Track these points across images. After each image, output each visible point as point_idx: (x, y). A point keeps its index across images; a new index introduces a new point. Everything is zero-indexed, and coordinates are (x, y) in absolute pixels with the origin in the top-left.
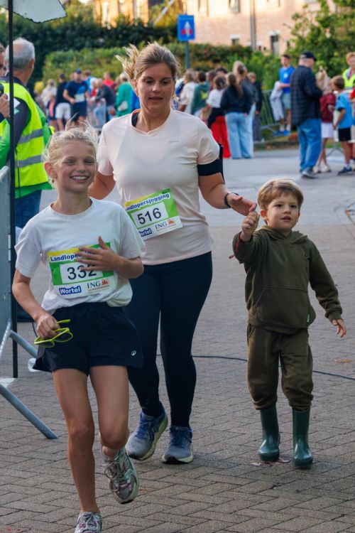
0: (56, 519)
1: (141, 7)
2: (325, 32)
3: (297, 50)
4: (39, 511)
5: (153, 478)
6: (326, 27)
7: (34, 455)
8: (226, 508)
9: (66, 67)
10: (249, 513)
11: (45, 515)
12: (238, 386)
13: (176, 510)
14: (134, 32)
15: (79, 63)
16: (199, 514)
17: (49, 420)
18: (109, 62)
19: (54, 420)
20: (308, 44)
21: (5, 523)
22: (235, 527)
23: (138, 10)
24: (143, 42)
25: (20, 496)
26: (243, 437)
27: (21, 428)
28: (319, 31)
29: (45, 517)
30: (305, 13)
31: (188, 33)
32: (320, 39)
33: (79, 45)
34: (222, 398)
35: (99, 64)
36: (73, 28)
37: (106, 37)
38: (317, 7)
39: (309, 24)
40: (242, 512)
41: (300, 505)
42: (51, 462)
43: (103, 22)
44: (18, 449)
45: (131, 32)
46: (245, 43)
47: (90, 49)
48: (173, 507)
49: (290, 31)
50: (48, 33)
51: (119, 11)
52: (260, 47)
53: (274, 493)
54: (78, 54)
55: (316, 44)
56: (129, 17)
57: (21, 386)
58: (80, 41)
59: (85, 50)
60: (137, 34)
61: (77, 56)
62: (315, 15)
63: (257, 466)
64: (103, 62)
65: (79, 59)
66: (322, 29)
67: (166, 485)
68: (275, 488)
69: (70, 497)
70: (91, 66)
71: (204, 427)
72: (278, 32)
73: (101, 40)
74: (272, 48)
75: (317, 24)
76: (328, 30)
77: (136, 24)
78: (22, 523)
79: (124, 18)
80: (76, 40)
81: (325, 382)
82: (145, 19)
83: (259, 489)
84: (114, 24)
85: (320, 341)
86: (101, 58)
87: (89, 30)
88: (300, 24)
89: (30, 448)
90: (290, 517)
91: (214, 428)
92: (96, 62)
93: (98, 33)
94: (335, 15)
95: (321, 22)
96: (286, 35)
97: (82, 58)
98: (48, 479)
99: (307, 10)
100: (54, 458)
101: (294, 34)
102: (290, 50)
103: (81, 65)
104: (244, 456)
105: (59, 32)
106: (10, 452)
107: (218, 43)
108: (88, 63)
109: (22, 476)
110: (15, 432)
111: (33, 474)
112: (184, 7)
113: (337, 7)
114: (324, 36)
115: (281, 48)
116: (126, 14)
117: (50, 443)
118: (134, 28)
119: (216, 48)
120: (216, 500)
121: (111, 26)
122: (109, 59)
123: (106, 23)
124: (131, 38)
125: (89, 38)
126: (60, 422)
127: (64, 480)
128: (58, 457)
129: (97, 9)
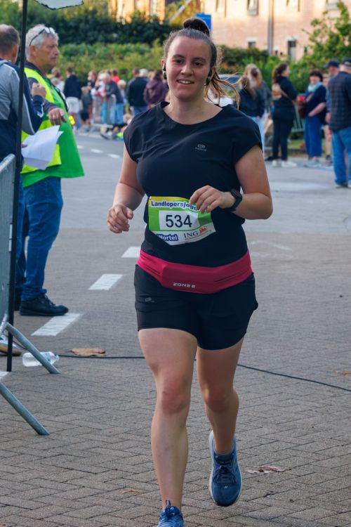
0: (43, 515)
1: (157, 4)
2: (344, 40)
3: (314, 57)
4: (25, 507)
5: (145, 480)
6: (345, 35)
7: (24, 450)
8: (217, 514)
9: (77, 60)
10: (241, 520)
14: (149, 28)
15: (91, 57)
16: (189, 519)
17: (42, 416)
18: (121, 58)
19: (46, 416)
20: (326, 52)
23: (154, 7)
24: (158, 40)
25: (7, 491)
26: (239, 443)
27: (12, 422)
28: (338, 38)
29: (32, 513)
30: (324, 20)
32: (338, 47)
33: (92, 38)
35: (112, 59)
36: (87, 22)
37: (120, 32)
38: (337, 14)
39: (328, 31)
40: (234, 519)
41: (292, 515)
42: (41, 458)
43: (118, 17)
44: (8, 443)
45: (145, 29)
46: (261, 47)
47: (103, 43)
49: (307, 37)
50: (61, 24)
51: (135, 7)
52: (276, 52)
53: (268, 501)
54: (89, 46)
55: (334, 52)
56: (145, 13)
57: (14, 380)
58: (93, 35)
59: (98, 44)
60: (152, 31)
61: (90, 51)
62: (334, 22)
63: (252, 474)
64: (116, 57)
65: (91, 53)
66: (341, 36)
68: (268, 496)
69: (58, 495)
70: (103, 61)
71: (200, 431)
72: (296, 37)
73: (115, 35)
74: (289, 53)
75: (336, 31)
76: (347, 38)
77: (152, 21)
78: (8, 519)
79: (140, 14)
80: (90, 34)
81: (325, 393)
82: (161, 16)
83: (252, 497)
84: (129, 20)
85: (323, 352)
86: (114, 53)
87: (102, 25)
88: (319, 31)
89: (20, 443)
92: (109, 58)
93: (112, 28)
95: (341, 30)
96: (304, 40)
97: (94, 52)
98: (37, 475)
99: (326, 16)
100: (44, 454)
101: (312, 40)
102: (308, 57)
103: (92, 59)
105: (72, 24)
107: (234, 45)
108: (101, 58)
109: (11, 471)
110: (5, 426)
111: (22, 470)
112: (202, 6)
114: (343, 44)
115: (298, 55)
116: (142, 10)
117: (41, 439)
118: (149, 25)
119: (231, 50)
120: (207, 505)
121: (126, 21)
122: (121, 55)
123: (121, 18)
124: (145, 35)
125: (102, 32)
126: (53, 418)
127: (53, 477)
128: (48, 454)
129: (113, 3)
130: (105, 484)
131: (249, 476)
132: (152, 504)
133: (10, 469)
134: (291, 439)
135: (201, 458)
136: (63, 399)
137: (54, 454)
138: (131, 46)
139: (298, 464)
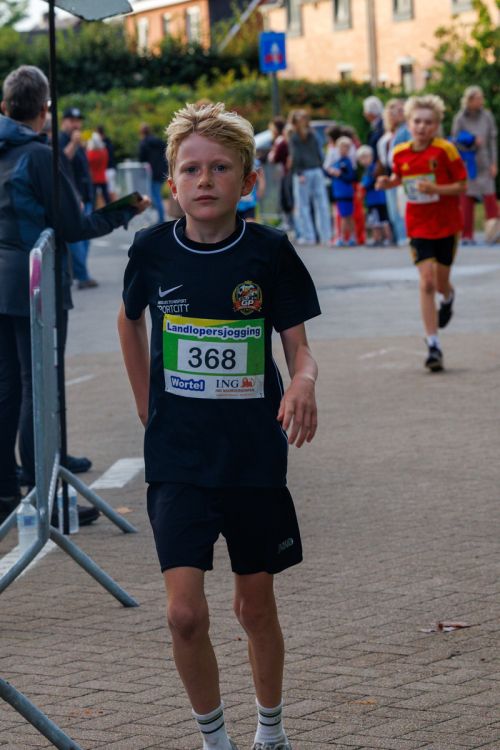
0: (151, 699)
1: (198, 25)
2: (486, 54)
3: (443, 83)
4: (126, 691)
6: (486, 46)
7: (109, 627)
8: (388, 682)
10: (421, 686)
11: (136, 696)
12: (390, 538)
13: (319, 686)
14: (189, 63)
15: (106, 111)
16: (350, 689)
18: (151, 110)
19: (130, 585)
20: (461, 74)
21: (81, 705)
22: (403, 702)
23: (194, 31)
24: (204, 77)
25: (96, 675)
26: (404, 599)
27: (85, 595)
28: (476, 53)
29: (136, 697)
30: (453, 28)
31: (276, 60)
32: (478, 66)
33: (103, 84)
34: (368, 552)
35: (136, 112)
36: (94, 59)
37: (146, 72)
38: (471, 17)
39: (462, 43)
40: (412, 686)
41: (491, 677)
42: (133, 634)
43: (140, 49)
44: (85, 620)
45: (183, 64)
46: (361, 76)
47: (122, 89)
48: (314, 682)
49: (431, 54)
51: (165, 32)
52: (384, 83)
53: (454, 662)
54: (103, 97)
55: (473, 73)
56: (180, 40)
58: (106, 79)
59: (114, 92)
60: (192, 66)
61: (102, 102)
62: (469, 30)
63: (427, 633)
64: (142, 109)
65: (105, 106)
66: (481, 50)
67: (301, 657)
68: (454, 658)
69: (166, 674)
70: (124, 116)
71: (346, 587)
73: (138, 77)
74: (403, 82)
75: (473, 43)
76: (490, 51)
77: (192, 51)
78: (104, 705)
79: (173, 41)
80: (100, 77)
82: (205, 43)
83: (432, 660)
84: (157, 52)
86: (139, 104)
87: (119, 62)
88: (448, 44)
89: (102, 618)
90: (479, 690)
91: (360, 589)
92: (132, 110)
93: (133, 65)
95: (481, 40)
96: (424, 58)
97: (110, 104)
98: (132, 654)
99: (456, 22)
100: (136, 629)
101: (438, 58)
102: (433, 82)
103: (108, 114)
104: (407, 621)
105: (73, 64)
106: (74, 624)
107: (319, 78)
108: (120, 111)
110: (77, 599)
111: (111, 649)
114: (485, 61)
115: (417, 83)
116: (175, 36)
117: (129, 611)
118: (188, 58)
119: (315, 86)
120: (372, 672)
121: (152, 54)
122: (151, 105)
123: (145, 50)
124: (183, 72)
125: (119, 73)
126: (139, 587)
127: (156, 655)
128: (144, 628)
129: (130, 29)
130: (228, 658)
131: (424, 635)
132: (296, 676)
133: (94, 649)
134: (475, 588)
135: (354, 620)
136: (149, 562)
137: (151, 628)
138: (164, 91)
139: (488, 617)
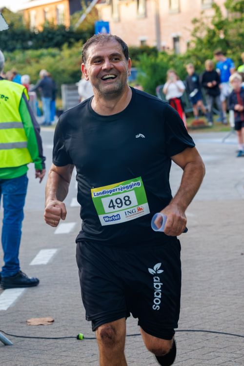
1: (64, 15)
2: (220, 33)
3: (196, 49)
6: (220, 29)
14: (58, 35)
15: (12, 62)
18: (37, 62)
20: (206, 44)
23: (60, 17)
24: (66, 44)
28: (214, 33)
30: (201, 18)
32: (215, 39)
33: (11, 47)
37: (35, 40)
38: (212, 13)
39: (206, 27)
45: (55, 36)
46: (151, 44)
49: (188, 34)
51: (45, 19)
52: (164, 47)
54: (11, 55)
55: (212, 44)
56: (53, 23)
59: (17, 52)
60: (60, 37)
62: (210, 20)
64: (33, 61)
65: (12, 59)
66: (217, 31)
70: (22, 65)
72: (179, 34)
73: (30, 43)
74: (175, 48)
75: (212, 27)
76: (222, 32)
79: (48, 23)
80: (9, 43)
82: (67, 24)
84: (41, 29)
86: (31, 58)
87: (19, 35)
88: (198, 28)
92: (27, 62)
93: (28, 36)
94: (227, 19)
95: (216, 25)
96: (186, 36)
97: (14, 58)
99: (203, 15)
101: (193, 35)
102: (190, 50)
103: (13, 64)
108: (20, 62)
112: (99, 13)
113: (228, 13)
114: (219, 37)
115: (183, 49)
116: (50, 20)
118: (57, 32)
121: (39, 31)
122: (37, 59)
123: (34, 28)
124: (55, 41)
125: (20, 42)
129: (26, 16)
138: (44, 51)
